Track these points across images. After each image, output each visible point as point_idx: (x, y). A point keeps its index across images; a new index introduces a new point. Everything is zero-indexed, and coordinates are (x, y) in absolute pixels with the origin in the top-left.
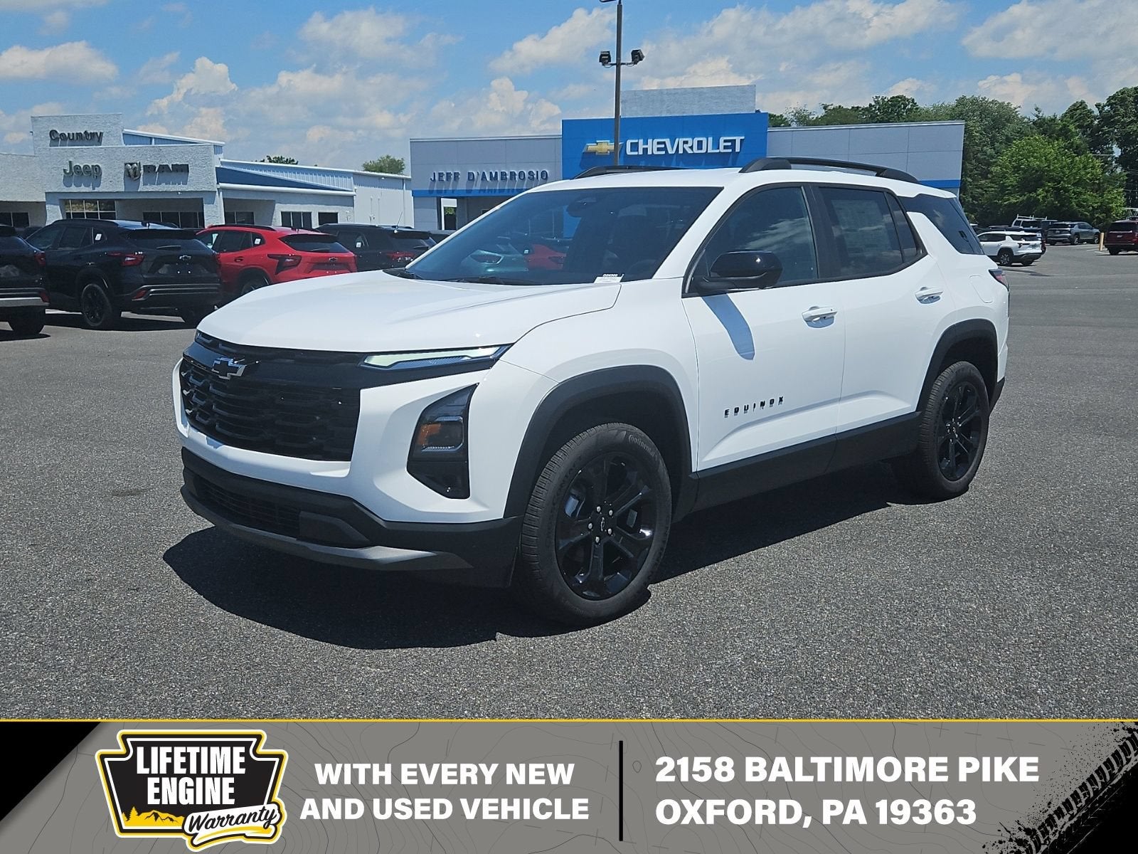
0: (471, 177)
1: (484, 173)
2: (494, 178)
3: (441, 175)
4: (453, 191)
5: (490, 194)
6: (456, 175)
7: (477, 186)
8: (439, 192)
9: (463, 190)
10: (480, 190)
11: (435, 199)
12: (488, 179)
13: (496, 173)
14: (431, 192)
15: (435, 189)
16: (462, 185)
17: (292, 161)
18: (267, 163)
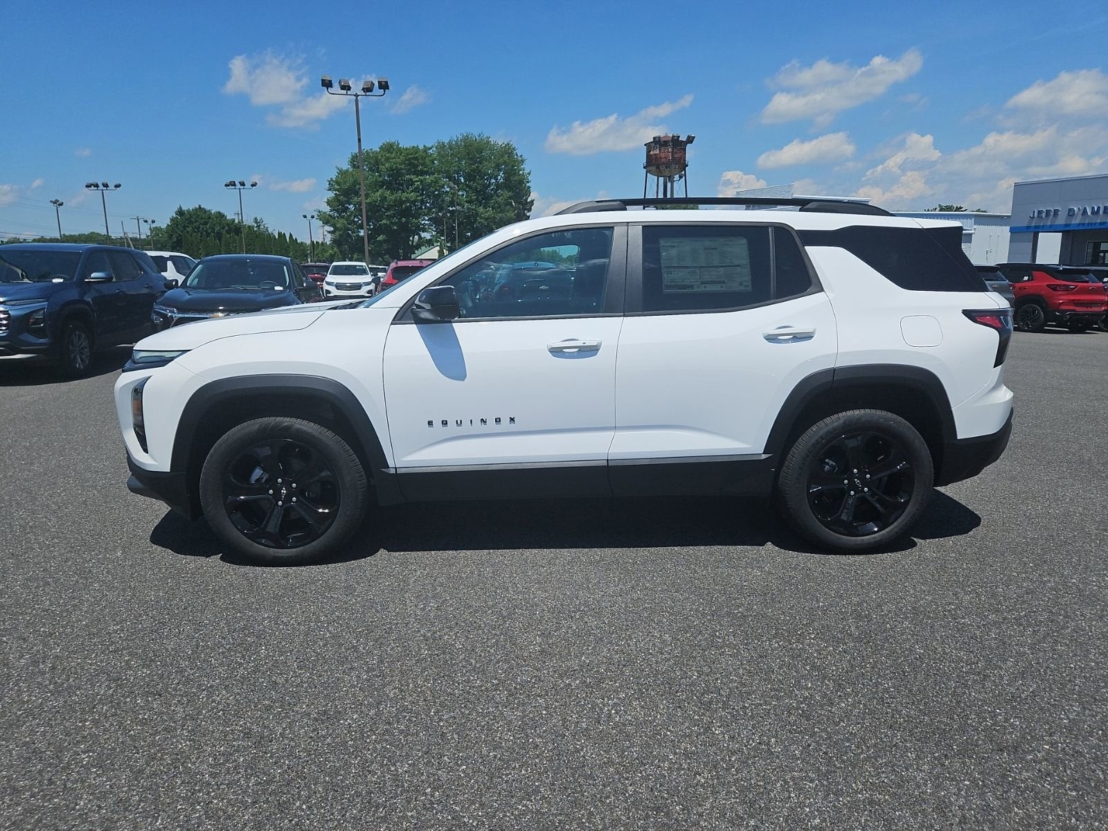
0: (1071, 213)
1: (1085, 208)
2: (1095, 213)
3: (1040, 212)
4: (1051, 226)
5: (1090, 228)
6: (1056, 212)
7: (1076, 221)
8: (1036, 227)
9: (1062, 225)
10: (1079, 224)
11: (1032, 235)
12: (1089, 214)
13: (1099, 208)
14: (1028, 227)
15: (1033, 225)
16: (1061, 220)
17: (958, 209)
18: (937, 212)
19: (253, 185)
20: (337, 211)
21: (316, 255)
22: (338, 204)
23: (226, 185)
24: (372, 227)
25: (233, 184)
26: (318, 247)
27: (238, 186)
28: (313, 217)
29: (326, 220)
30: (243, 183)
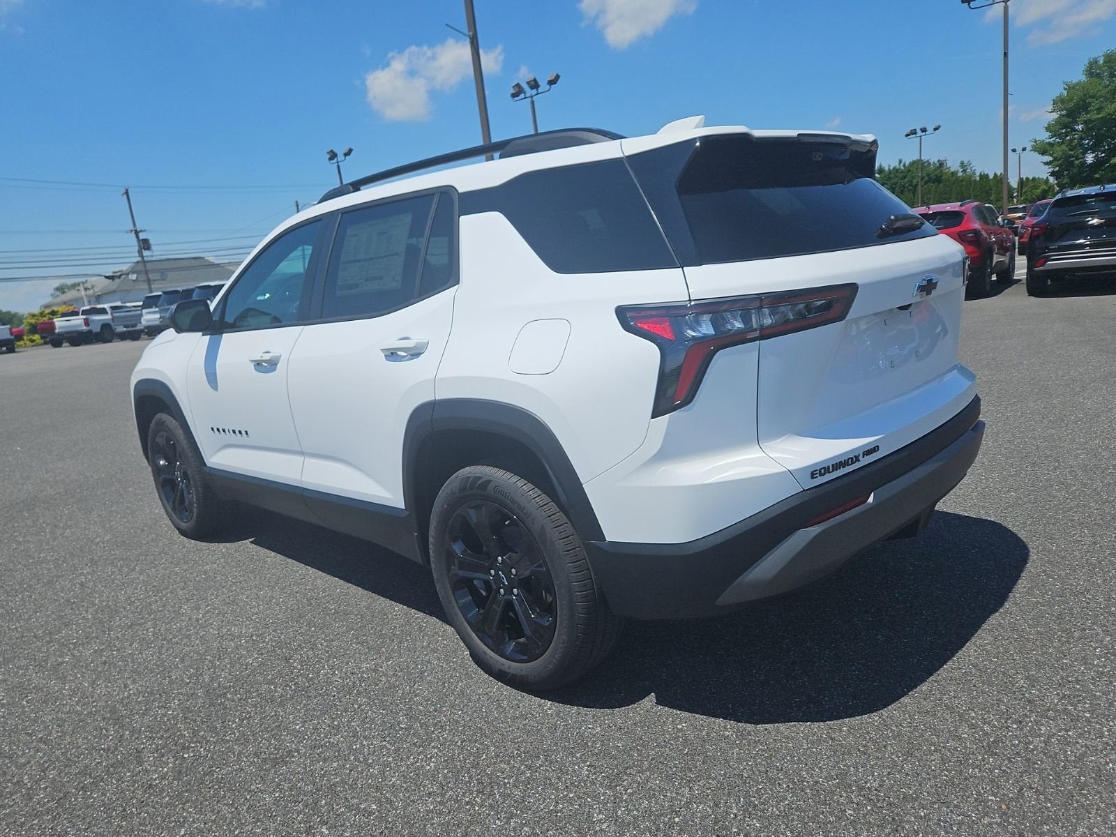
19: (935, 129)
20: (1060, 136)
21: (1025, 193)
22: (1061, 128)
23: (907, 135)
24: (1106, 147)
25: (914, 132)
26: (1027, 185)
27: (919, 133)
28: (1024, 149)
29: (1042, 149)
30: (925, 128)
